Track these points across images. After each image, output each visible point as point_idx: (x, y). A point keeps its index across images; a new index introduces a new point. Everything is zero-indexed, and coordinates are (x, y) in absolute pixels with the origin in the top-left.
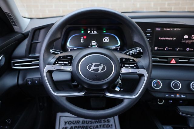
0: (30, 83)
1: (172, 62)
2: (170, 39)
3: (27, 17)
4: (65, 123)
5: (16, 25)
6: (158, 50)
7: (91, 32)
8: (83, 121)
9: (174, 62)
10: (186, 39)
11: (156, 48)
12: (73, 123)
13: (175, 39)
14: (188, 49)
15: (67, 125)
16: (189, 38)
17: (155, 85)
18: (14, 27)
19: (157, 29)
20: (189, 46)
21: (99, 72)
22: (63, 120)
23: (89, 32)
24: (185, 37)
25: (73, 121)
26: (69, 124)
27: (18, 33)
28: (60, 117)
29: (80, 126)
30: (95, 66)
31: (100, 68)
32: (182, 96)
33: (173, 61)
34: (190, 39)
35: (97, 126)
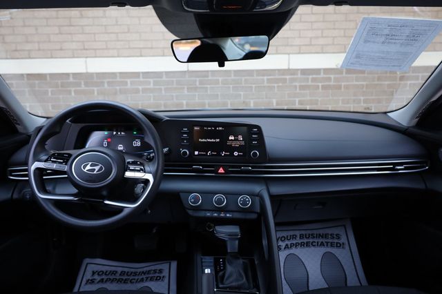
0: (28, 197)
1: (219, 171)
2: (212, 140)
3: (40, 115)
4: (94, 273)
5: (19, 124)
6: (199, 155)
7: (117, 133)
8: (122, 272)
9: (223, 171)
10: (232, 140)
11: (196, 153)
12: (106, 274)
13: (218, 140)
14: (236, 154)
15: (96, 277)
16: (235, 140)
17: (193, 200)
18: (17, 126)
19: (196, 128)
20: (236, 149)
21: (95, 172)
22: (91, 268)
23: (115, 133)
24: (230, 138)
25: (107, 272)
26: (98, 274)
27: (22, 134)
28: (87, 264)
29: (116, 279)
30: (91, 166)
31: (97, 168)
32: (228, 215)
33: (221, 170)
34: (237, 140)
35: (143, 278)
